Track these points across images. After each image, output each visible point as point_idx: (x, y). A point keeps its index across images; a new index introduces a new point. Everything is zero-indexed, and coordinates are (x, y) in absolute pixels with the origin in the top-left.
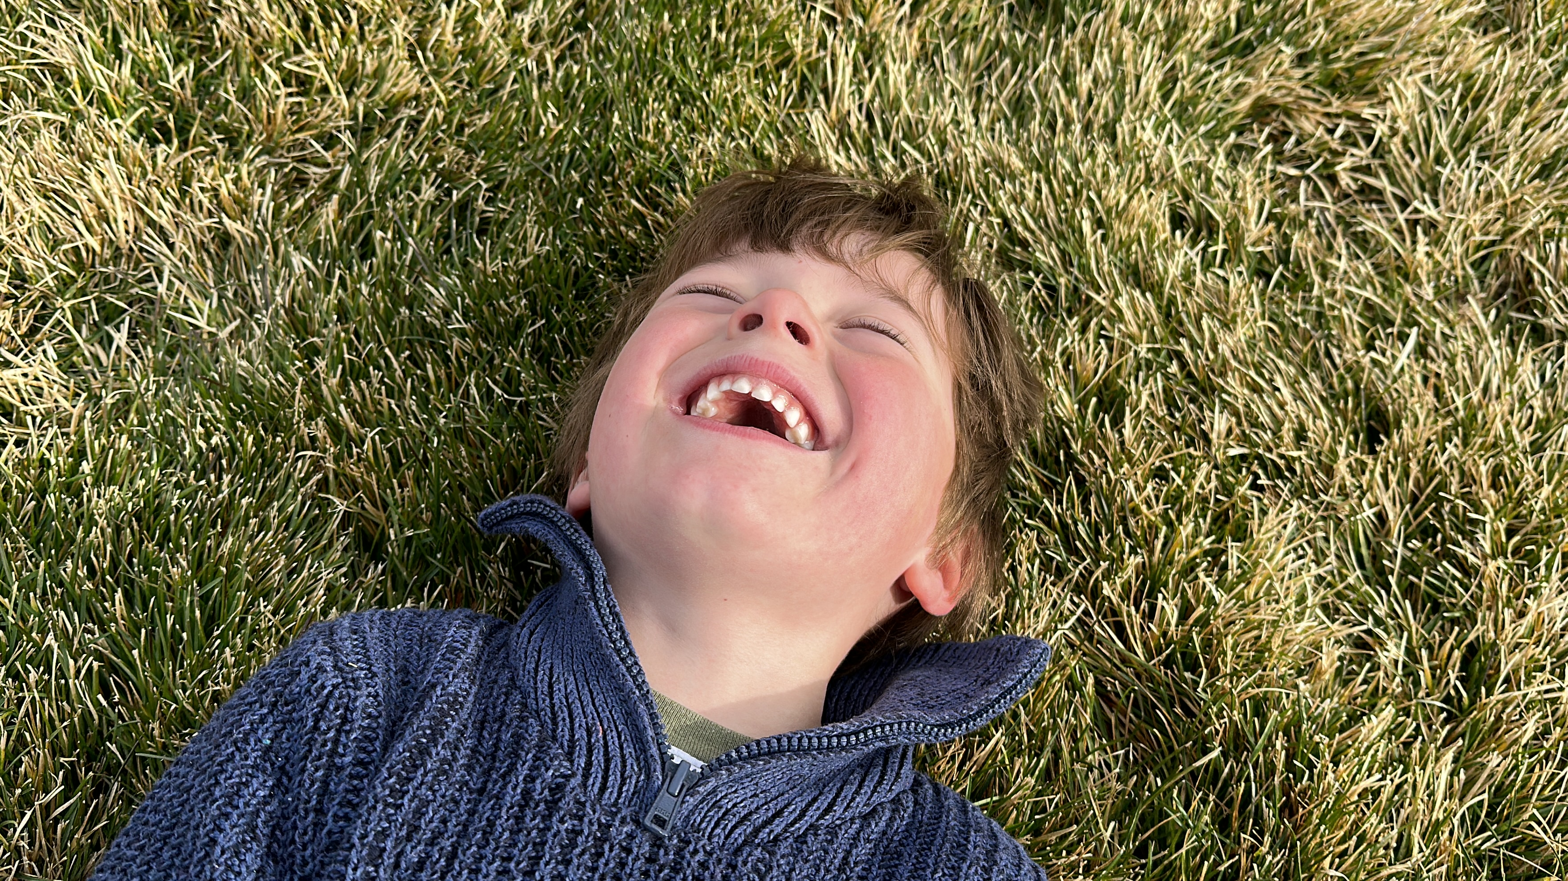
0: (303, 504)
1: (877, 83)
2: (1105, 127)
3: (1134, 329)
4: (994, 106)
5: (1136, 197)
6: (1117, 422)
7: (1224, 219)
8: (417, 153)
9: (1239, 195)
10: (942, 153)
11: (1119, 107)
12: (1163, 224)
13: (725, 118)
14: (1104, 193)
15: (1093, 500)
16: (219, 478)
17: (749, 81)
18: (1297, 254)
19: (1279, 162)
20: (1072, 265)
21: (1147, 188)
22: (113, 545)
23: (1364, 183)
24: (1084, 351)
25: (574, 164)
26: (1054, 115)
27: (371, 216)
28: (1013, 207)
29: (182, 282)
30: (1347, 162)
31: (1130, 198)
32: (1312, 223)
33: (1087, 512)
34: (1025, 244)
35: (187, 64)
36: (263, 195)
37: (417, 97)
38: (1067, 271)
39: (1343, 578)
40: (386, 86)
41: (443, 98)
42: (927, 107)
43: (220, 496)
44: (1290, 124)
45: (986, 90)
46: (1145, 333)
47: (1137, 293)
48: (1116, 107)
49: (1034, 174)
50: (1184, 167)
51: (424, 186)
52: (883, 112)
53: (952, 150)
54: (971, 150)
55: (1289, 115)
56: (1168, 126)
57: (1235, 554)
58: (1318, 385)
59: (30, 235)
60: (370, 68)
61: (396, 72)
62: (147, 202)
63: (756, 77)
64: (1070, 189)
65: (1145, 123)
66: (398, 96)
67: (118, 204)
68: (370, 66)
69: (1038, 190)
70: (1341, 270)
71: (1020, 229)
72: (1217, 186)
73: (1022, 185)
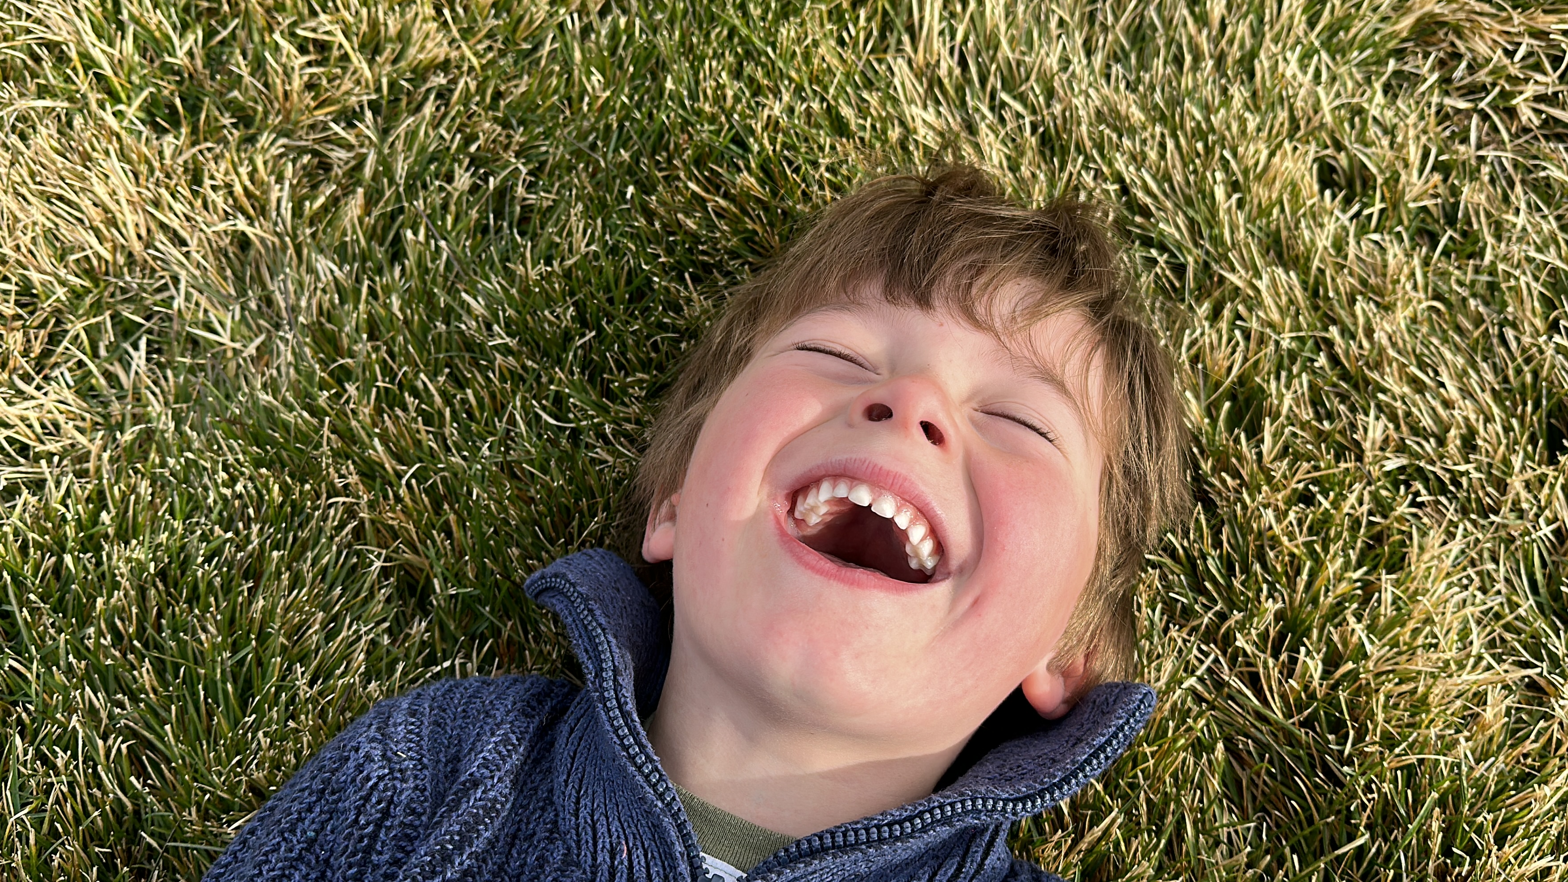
0: (339, 553)
1: (972, 18)
2: (1240, 61)
3: (1275, 316)
4: (1110, 37)
5: (1279, 154)
6: (1254, 433)
7: (1381, 171)
8: (448, 130)
9: (1399, 139)
10: (1048, 106)
11: (1257, 33)
12: (1310, 184)
13: (793, 74)
14: (1241, 150)
15: (1226, 530)
16: (247, 527)
17: (822, 25)
18: (1466, 208)
19: (1447, 93)
20: (1202, 237)
21: (1291, 141)
22: (139, 607)
23: (1549, 116)
24: (1215, 342)
25: (624, 142)
26: (1180, 47)
27: (401, 210)
28: (1132, 169)
29: (201, 292)
30: (1530, 90)
31: (1272, 154)
32: (1485, 169)
33: (1217, 544)
34: (1145, 212)
35: (195, 32)
36: (281, 190)
37: (447, 61)
38: (1196, 245)
39: (1514, 606)
40: (412, 51)
41: (475, 61)
42: (1031, 46)
43: (250, 547)
44: (1461, 46)
45: (1100, 17)
46: (1288, 321)
47: (1280, 271)
48: (1254, 35)
49: (1158, 129)
50: (1333, 110)
51: (458, 171)
52: (979, 54)
53: (1060, 101)
54: (1082, 99)
55: (1460, 36)
56: (1316, 58)
57: (1390, 588)
58: (1490, 377)
59: (35, 244)
60: (393, 31)
61: (422, 35)
62: (156, 204)
63: (830, 20)
64: (1200, 146)
65: (1288, 54)
66: (425, 63)
67: (126, 208)
68: (393, 27)
69: (1163, 146)
70: (1519, 227)
71: (1140, 194)
72: (1373, 131)
73: (1144, 142)
